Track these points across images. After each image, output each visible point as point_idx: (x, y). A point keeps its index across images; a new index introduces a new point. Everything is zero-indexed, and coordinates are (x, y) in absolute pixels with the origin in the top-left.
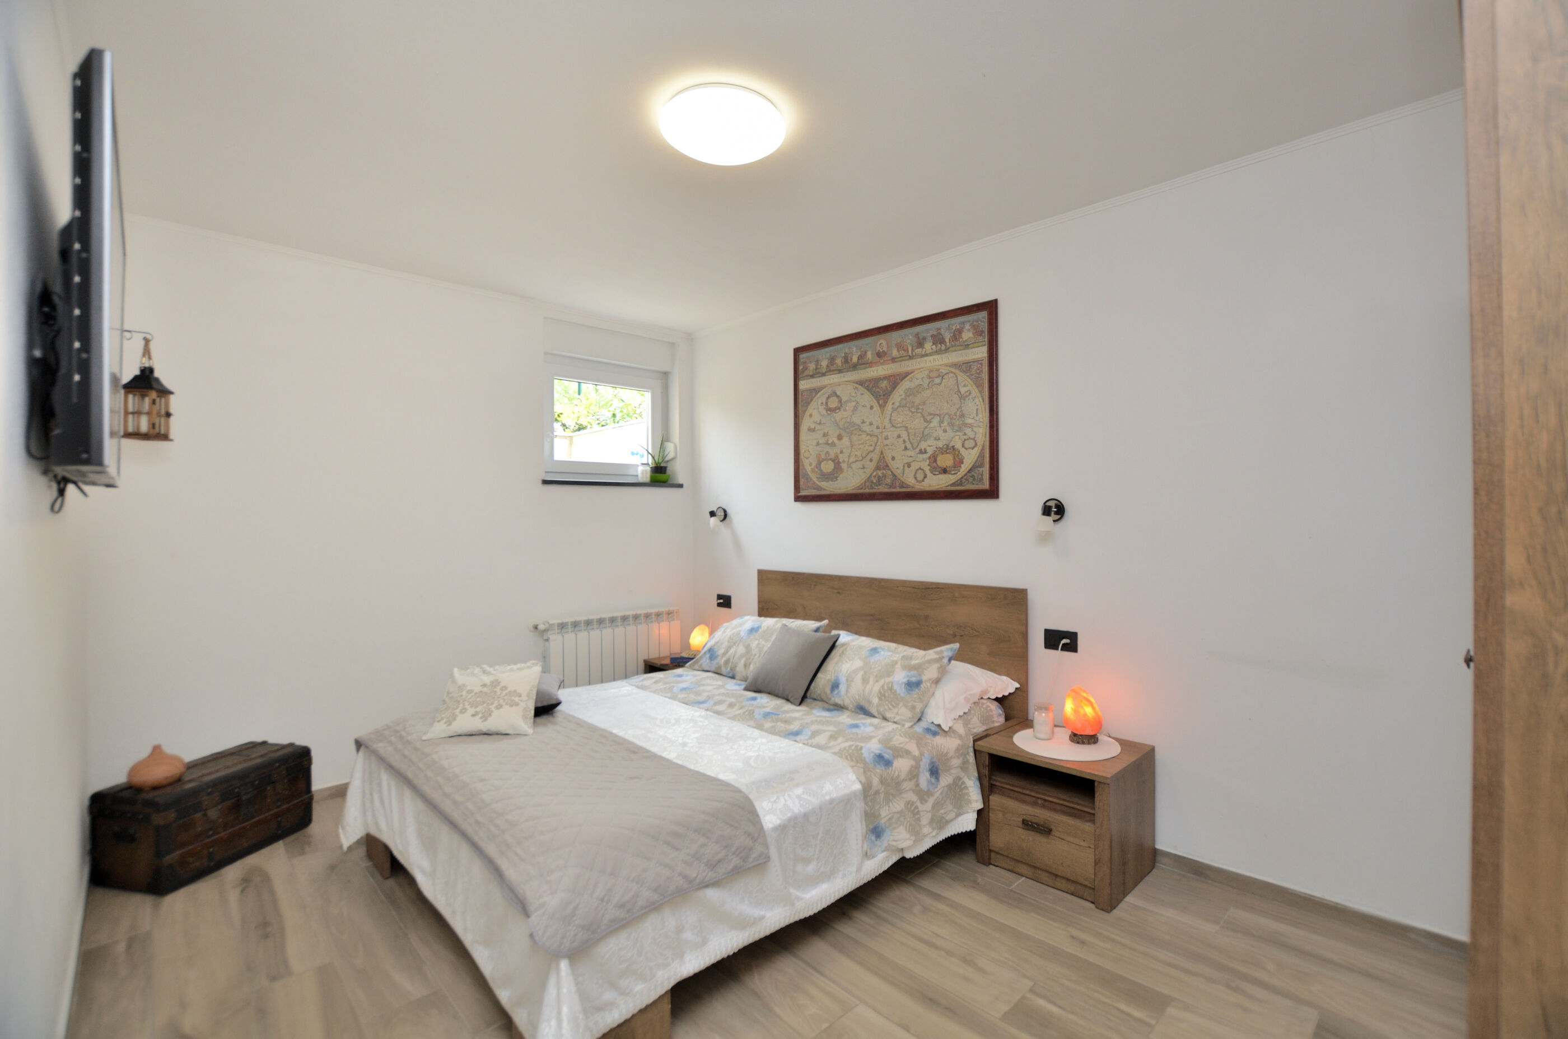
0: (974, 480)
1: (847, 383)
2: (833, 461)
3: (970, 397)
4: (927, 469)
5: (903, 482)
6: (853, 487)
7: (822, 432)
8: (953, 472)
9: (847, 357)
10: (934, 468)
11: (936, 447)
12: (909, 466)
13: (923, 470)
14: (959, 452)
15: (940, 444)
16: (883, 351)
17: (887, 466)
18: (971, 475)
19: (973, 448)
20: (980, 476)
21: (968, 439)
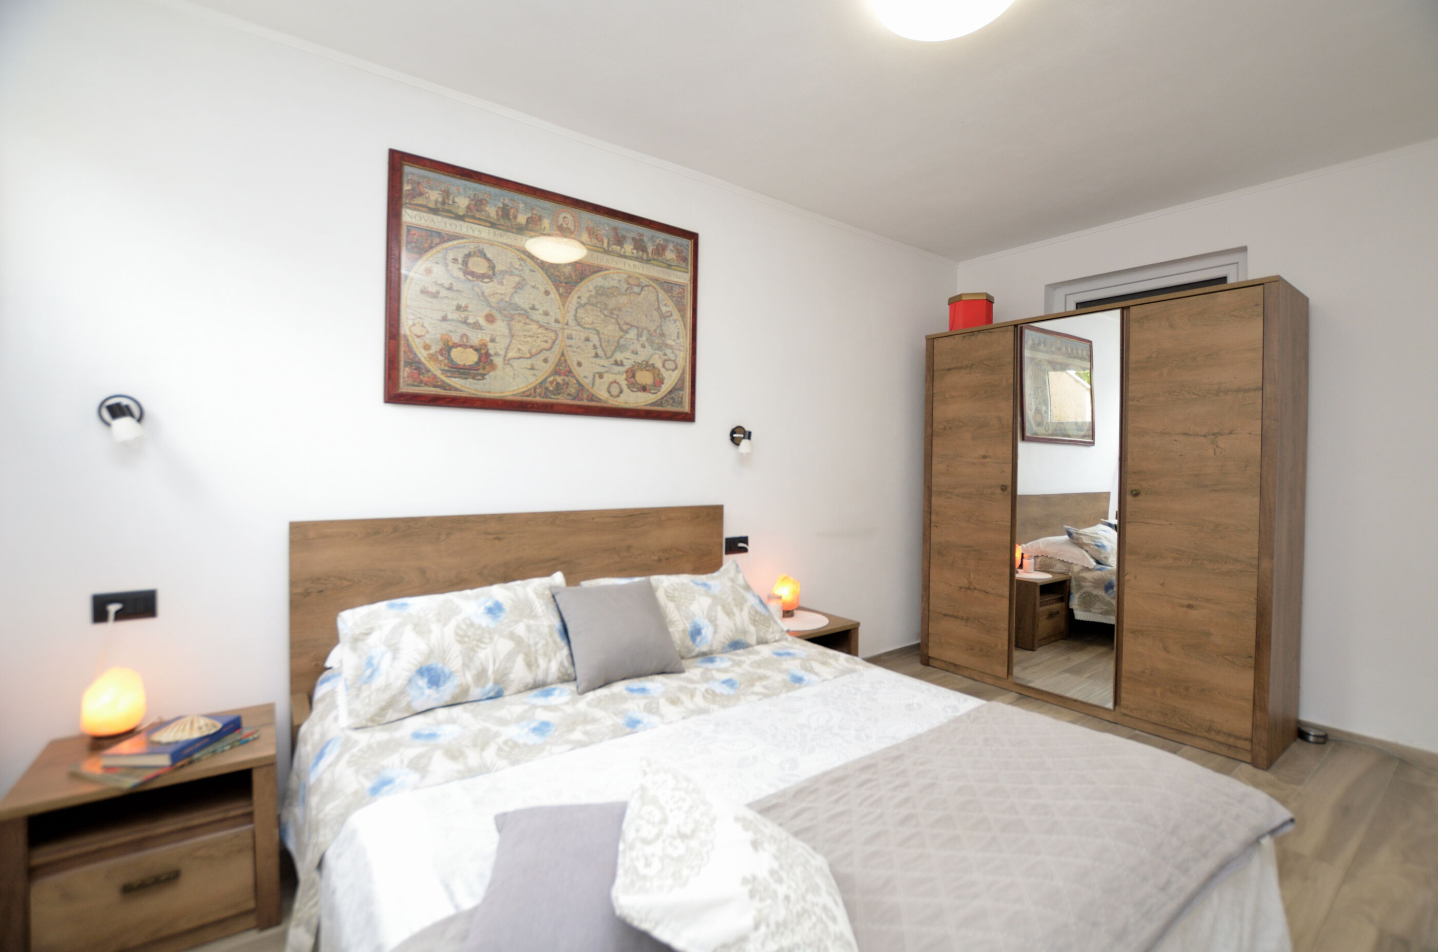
0: (674, 402)
1: (505, 246)
2: (476, 350)
3: (671, 318)
4: (624, 384)
5: (593, 395)
6: (514, 393)
7: (455, 303)
8: (653, 391)
9: (508, 210)
10: (632, 384)
11: (635, 362)
12: (601, 376)
13: (618, 383)
14: (659, 371)
15: (639, 359)
16: (569, 229)
17: (570, 372)
18: (671, 396)
19: (673, 370)
20: (680, 400)
21: (668, 360)
